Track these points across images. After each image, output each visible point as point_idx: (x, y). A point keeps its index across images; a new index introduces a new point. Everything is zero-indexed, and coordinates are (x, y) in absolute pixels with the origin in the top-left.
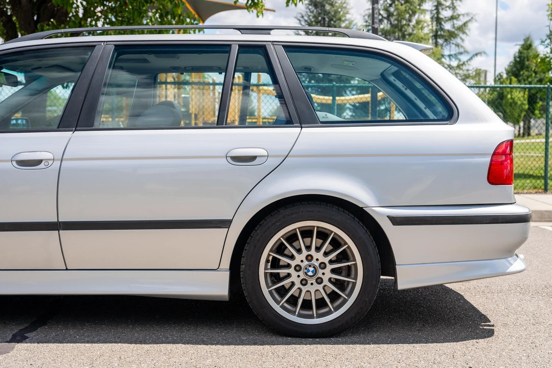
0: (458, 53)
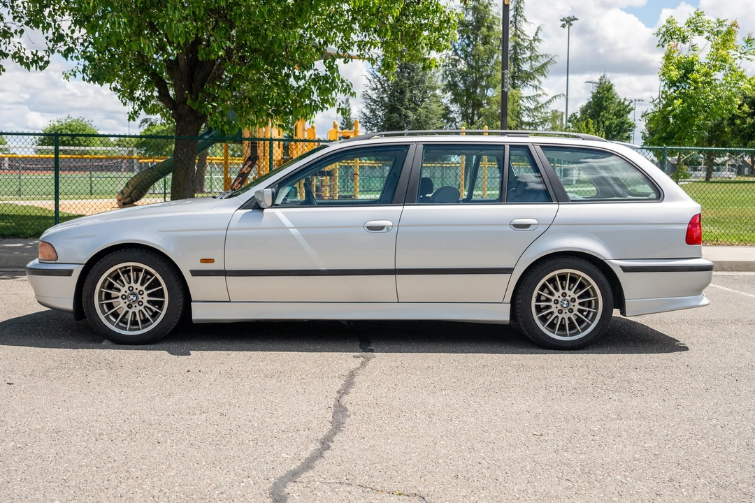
0: (537, 95)
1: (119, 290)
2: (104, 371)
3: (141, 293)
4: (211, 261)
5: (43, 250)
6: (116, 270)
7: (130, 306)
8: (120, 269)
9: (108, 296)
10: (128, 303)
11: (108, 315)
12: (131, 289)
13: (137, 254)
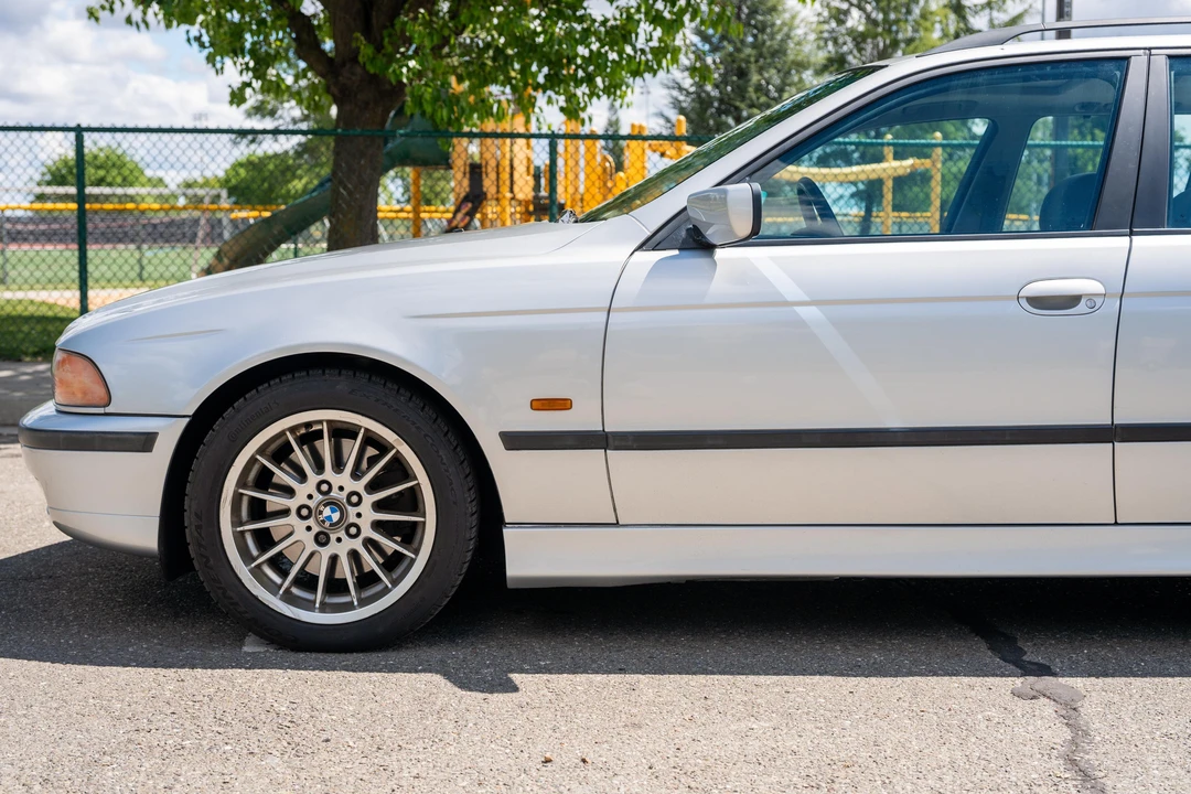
1: (289, 492)
2: (274, 761)
3: (355, 499)
4: (562, 404)
5: (69, 376)
6: (283, 433)
7: (322, 539)
8: (293, 430)
9: (258, 510)
10: (316, 529)
11: (259, 566)
12: (325, 487)
13: (342, 383)
